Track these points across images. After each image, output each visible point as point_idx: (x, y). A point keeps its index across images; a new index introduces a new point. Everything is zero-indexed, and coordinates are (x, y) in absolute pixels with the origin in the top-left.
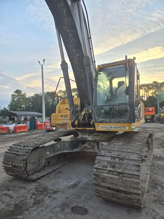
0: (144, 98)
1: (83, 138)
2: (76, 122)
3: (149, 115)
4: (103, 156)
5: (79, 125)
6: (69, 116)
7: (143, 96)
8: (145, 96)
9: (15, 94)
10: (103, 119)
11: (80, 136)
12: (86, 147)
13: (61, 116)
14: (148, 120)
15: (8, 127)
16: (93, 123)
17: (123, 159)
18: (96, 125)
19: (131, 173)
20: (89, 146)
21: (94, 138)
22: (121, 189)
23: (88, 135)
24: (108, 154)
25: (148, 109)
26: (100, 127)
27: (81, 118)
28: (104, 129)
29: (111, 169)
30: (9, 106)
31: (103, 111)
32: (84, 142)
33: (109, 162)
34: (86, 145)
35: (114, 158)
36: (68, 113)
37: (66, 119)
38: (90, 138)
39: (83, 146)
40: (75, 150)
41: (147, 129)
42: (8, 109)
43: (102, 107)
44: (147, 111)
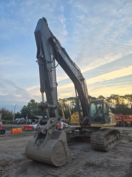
0: (128, 107)
1: (85, 130)
2: (82, 123)
3: (129, 121)
4: (94, 134)
5: (83, 124)
6: (78, 120)
7: (127, 105)
8: (129, 105)
9: (30, 103)
10: (93, 122)
11: (83, 130)
12: (86, 135)
13: (75, 120)
14: (129, 125)
15: (33, 126)
16: (89, 123)
17: (100, 135)
18: (91, 124)
19: (102, 139)
20: (88, 134)
21: (90, 131)
22: (99, 143)
23: (87, 129)
24: (95, 134)
25: (129, 117)
26: (92, 125)
27: (84, 121)
28: (94, 126)
29: (96, 138)
30: (22, 110)
31: (93, 119)
32: (85, 132)
33: (95, 136)
34: (86, 133)
35: (97, 135)
36: (78, 119)
37: (77, 121)
38: (88, 130)
39: (85, 134)
40: (82, 136)
41: (126, 131)
42: (20, 113)
43: (93, 117)
44: (128, 118)
